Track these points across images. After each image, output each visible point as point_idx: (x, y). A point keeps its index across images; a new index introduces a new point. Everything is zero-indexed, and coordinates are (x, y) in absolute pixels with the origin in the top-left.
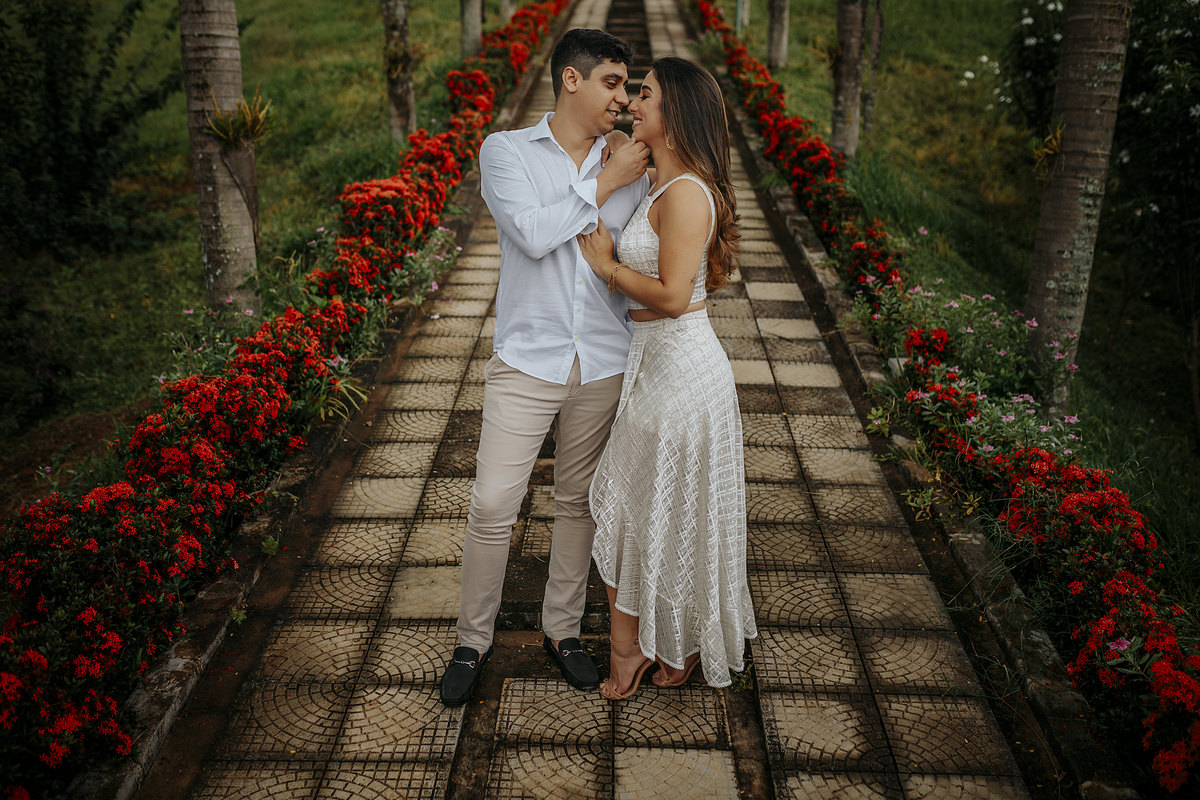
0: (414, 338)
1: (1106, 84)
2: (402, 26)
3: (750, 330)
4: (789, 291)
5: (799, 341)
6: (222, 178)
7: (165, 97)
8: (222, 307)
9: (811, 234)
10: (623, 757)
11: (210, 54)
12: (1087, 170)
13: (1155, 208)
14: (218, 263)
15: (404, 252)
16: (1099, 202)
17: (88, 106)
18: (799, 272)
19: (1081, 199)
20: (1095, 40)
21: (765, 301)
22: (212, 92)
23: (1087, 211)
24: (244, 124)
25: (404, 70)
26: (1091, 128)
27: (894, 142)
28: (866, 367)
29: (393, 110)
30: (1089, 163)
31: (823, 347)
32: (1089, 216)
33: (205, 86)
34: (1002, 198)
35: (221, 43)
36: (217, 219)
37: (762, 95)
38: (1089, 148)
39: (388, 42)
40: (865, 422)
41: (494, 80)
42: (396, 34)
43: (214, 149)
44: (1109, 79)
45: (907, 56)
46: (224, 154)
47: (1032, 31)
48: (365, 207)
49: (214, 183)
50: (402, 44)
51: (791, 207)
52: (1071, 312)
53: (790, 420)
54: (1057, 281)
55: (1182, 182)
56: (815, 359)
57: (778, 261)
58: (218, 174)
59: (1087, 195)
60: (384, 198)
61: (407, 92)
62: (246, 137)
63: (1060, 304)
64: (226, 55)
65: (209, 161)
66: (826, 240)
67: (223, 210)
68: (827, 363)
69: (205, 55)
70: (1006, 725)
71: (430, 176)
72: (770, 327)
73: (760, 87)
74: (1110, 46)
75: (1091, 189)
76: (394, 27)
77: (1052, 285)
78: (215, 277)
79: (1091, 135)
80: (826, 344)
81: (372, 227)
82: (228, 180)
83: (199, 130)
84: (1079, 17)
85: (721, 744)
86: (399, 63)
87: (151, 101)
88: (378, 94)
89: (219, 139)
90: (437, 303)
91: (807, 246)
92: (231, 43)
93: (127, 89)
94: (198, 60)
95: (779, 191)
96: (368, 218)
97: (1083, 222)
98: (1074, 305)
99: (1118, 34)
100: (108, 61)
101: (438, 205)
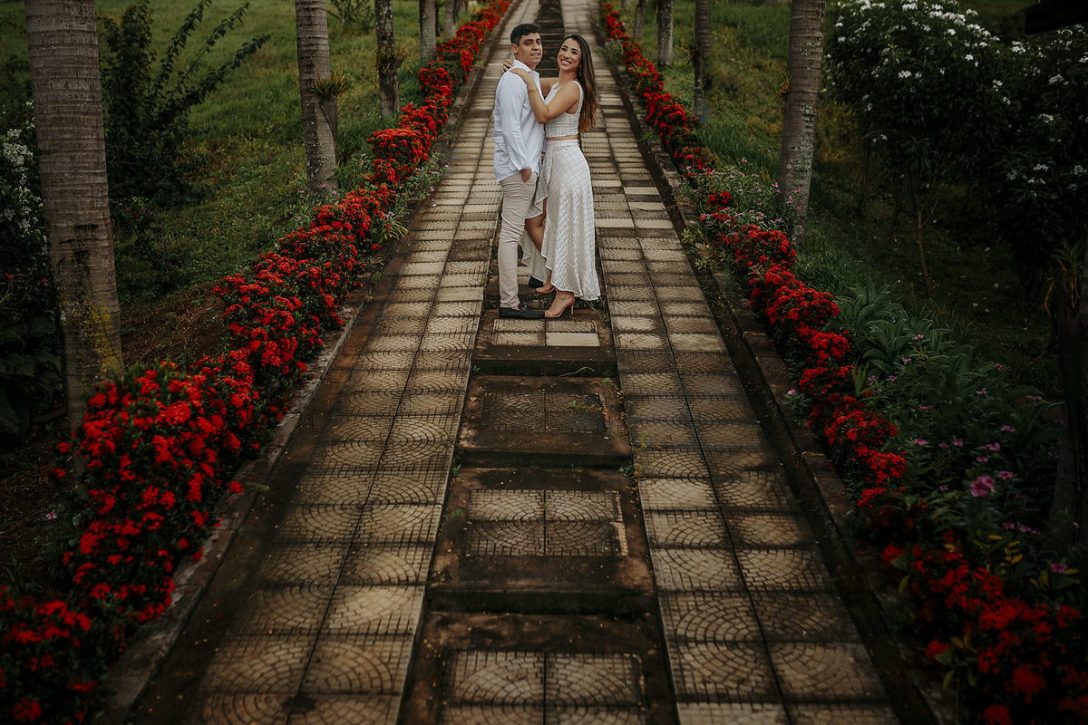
0: (424, 214)
1: (812, 53)
2: (390, 37)
3: (624, 206)
4: (653, 191)
5: (652, 211)
6: (320, 117)
8: (319, 191)
9: (669, 162)
11: (315, 48)
12: (804, 101)
13: (885, 137)
14: (317, 166)
15: (414, 168)
16: (813, 119)
18: (658, 180)
19: (803, 118)
20: (804, 29)
21: (635, 195)
22: (315, 69)
23: (807, 124)
24: (334, 84)
25: (391, 68)
26: (806, 78)
28: (687, 219)
29: (383, 96)
30: (805, 97)
31: (666, 213)
32: (807, 127)
33: (311, 66)
35: (321, 42)
36: (316, 140)
37: (647, 82)
38: (805, 89)
39: (380, 48)
40: (681, 238)
42: (386, 42)
43: (315, 100)
44: (814, 50)
46: (321, 103)
48: (389, 141)
49: (315, 120)
50: (390, 49)
51: (660, 149)
52: (802, 182)
53: (641, 240)
54: (792, 164)
56: (662, 218)
57: (647, 177)
58: (317, 115)
59: (806, 115)
60: (399, 137)
61: (394, 82)
62: (334, 94)
63: (795, 178)
64: (323, 48)
65: (313, 107)
66: (677, 163)
67: (320, 135)
68: (667, 219)
69: (312, 48)
71: (421, 129)
72: (633, 205)
73: (645, 76)
74: (812, 33)
75: (807, 112)
76: (384, 38)
77: (789, 167)
78: (315, 174)
79: (806, 82)
80: (668, 212)
81: (394, 153)
82: (323, 118)
83: (308, 90)
84: (796, 17)
85: (593, 331)
86: (387, 63)
88: (374, 87)
89: (319, 94)
90: (433, 200)
91: (665, 168)
92: (325, 42)
94: (308, 51)
95: (653, 142)
96: (392, 147)
97: (804, 130)
98: (803, 178)
99: (817, 26)
101: (426, 149)
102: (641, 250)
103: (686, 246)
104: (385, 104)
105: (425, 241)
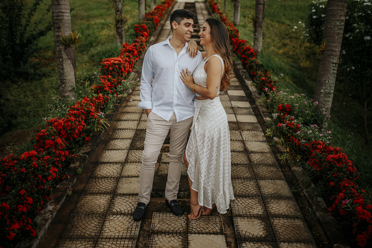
0: (124, 107)
1: (339, 29)
2: (121, 11)
3: (229, 104)
4: (241, 93)
5: (244, 108)
6: (65, 56)
7: (46, 32)
8: (64, 97)
9: (247, 75)
10: (191, 237)
11: (61, 18)
12: (333, 55)
13: (353, 68)
14: (63, 83)
15: (121, 80)
16: (337, 65)
17: (22, 35)
18: (244, 87)
19: (331, 64)
20: (336, 15)
21: (233, 96)
22: (62, 30)
23: (333, 68)
24: (72, 40)
25: (121, 24)
26: (335, 42)
27: (272, 48)
28: (265, 116)
29: (118, 37)
30: (334, 53)
32: (334, 70)
33: (59, 28)
34: (306, 65)
35: (64, 14)
36: (63, 69)
37: (232, 33)
38: (334, 49)
39: (116, 15)
40: (265, 133)
41: (149, 28)
42: (119, 13)
43: (62, 47)
44: (340, 27)
45: (276, 21)
46: (65, 49)
47: (315, 14)
48: (109, 66)
49: (62, 58)
50: (120, 16)
51: (241, 67)
52: (329, 99)
53: (242, 132)
54: (324, 90)
55: (362, 60)
56: (249, 114)
57: (237, 84)
58: (63, 55)
59: (333, 63)
60: (115, 63)
61: (122, 31)
62: (72, 44)
63: (325, 97)
64: (66, 18)
65: (61, 51)
66: (252, 77)
67: (65, 66)
68: (253, 115)
69: (59, 18)
70: (310, 227)
71: (129, 57)
72: (235, 104)
73: (231, 30)
74: (340, 17)
75: (334, 61)
76: (118, 11)
77: (322, 91)
78: (62, 87)
79: (334, 45)
80: (253, 109)
81: (111, 72)
82: (66, 57)
83: (58, 41)
84: (331, 8)
85: (221, 233)
86: (120, 22)
87: (42, 34)
88: (113, 32)
89: (64, 44)
90: (131, 96)
91: (246, 79)
92: (68, 14)
93: (35, 30)
94: (57, 19)
95: (237, 62)
96: (110, 69)
97: (332, 71)
98: (329, 97)
99: (343, 13)
100: (28, 21)
101: (132, 66)
102: (243, 141)
103: (269, 140)
104: (118, 40)
105: (121, 129)
